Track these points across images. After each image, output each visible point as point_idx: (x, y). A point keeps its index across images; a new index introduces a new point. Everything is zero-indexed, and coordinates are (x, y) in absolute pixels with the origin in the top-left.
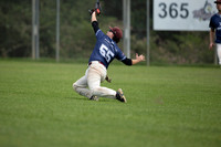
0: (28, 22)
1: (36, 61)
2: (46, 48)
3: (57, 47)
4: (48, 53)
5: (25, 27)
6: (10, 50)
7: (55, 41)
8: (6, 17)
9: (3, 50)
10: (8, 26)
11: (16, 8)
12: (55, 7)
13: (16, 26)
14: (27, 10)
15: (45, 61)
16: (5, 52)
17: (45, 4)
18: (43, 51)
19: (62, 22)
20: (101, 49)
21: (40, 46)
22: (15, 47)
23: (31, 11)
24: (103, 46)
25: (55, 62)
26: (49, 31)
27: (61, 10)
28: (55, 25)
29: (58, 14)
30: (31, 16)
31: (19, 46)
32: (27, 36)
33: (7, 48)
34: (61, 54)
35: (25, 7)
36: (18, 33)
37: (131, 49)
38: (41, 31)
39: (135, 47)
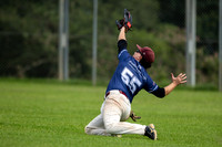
0: (54, 29)
1: (64, 83)
2: (79, 66)
3: (94, 63)
4: (81, 73)
5: (50, 36)
6: (28, 68)
7: (91, 56)
8: (24, 21)
9: (19, 67)
10: (26, 35)
11: (37, 9)
12: (91, 9)
13: (36, 35)
14: (53, 12)
15: (76, 84)
16: (21, 71)
17: (77, 5)
18: (74, 70)
19: (101, 29)
20: (123, 74)
21: (70, 62)
22: (35, 64)
23: (57, 14)
24: (126, 70)
25: (90, 85)
26: (83, 43)
27: (100, 13)
28: (91, 34)
29: (95, 18)
30: (58, 21)
31: (41, 62)
32: (53, 49)
33: (24, 66)
34: (99, 74)
35: (49, 9)
36: (39, 45)
37: (197, 67)
38: (71, 42)
39: (202, 65)
